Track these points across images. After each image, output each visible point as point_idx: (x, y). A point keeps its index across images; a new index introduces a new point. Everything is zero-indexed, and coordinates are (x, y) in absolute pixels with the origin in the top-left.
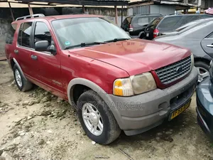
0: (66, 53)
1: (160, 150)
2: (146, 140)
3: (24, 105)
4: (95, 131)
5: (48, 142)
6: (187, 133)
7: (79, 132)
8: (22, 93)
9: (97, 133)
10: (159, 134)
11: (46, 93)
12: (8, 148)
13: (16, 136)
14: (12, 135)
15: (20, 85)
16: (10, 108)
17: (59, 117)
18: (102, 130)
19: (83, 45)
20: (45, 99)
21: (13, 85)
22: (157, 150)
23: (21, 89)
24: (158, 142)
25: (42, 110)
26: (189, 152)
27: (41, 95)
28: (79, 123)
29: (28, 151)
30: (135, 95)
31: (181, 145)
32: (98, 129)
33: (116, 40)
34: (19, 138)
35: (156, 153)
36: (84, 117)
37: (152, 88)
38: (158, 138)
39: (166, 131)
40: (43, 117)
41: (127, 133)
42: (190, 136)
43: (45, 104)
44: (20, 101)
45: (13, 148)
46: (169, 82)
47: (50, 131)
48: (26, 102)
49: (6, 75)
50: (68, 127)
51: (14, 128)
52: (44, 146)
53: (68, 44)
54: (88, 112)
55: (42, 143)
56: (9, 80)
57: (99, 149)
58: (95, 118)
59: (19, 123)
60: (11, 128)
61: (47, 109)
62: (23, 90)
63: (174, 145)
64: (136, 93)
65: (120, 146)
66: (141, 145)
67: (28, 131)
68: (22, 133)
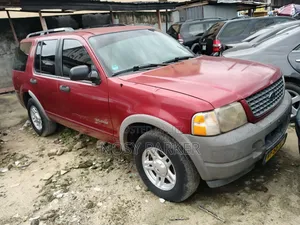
1: (254, 203)
2: (232, 192)
3: (49, 155)
4: (161, 185)
5: (99, 204)
6: (284, 179)
7: (138, 188)
8: (42, 139)
9: (165, 187)
10: (247, 183)
11: (77, 137)
12: (45, 216)
13: (51, 199)
14: (45, 198)
15: (39, 127)
16: (30, 161)
17: (105, 168)
18: (173, 183)
19: (136, 69)
20: (79, 144)
21: (26, 128)
22: (250, 204)
23: (40, 133)
24: (250, 194)
25: (78, 161)
26: (293, 204)
27: (71, 140)
28: (135, 174)
29: (75, 218)
30: (222, 133)
31: (279, 196)
32: (167, 181)
33: (177, 60)
34: (55, 201)
35: (249, 207)
36: (145, 167)
37: (242, 123)
38: (247, 188)
39: (255, 178)
40: (82, 170)
42: (289, 183)
43: (81, 152)
44: (43, 150)
45: (52, 216)
46: (262, 113)
47: (97, 189)
48: (53, 151)
49: (13, 114)
50: (120, 182)
51: (44, 188)
52: (95, 209)
53: (116, 69)
54: (151, 159)
55: (91, 205)
56: (18, 120)
57: (172, 208)
58: (163, 166)
59: (49, 181)
60: (40, 188)
61: (85, 159)
62: (44, 134)
63: (270, 196)
65: (199, 203)
66: (227, 199)
67: (66, 191)
68: (58, 193)
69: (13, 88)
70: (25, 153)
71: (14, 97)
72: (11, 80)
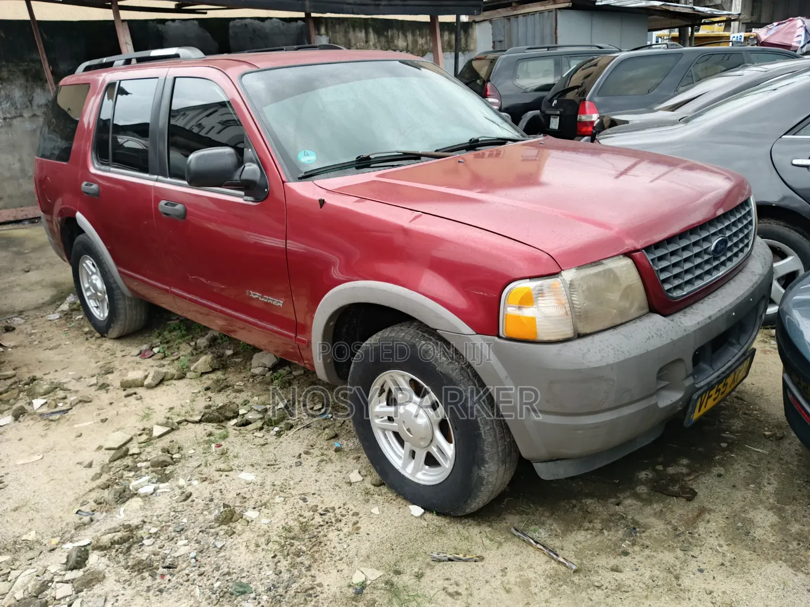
0: (307, 190)
1: (658, 527)
2: (602, 497)
3: (125, 385)
4: (416, 470)
5: (251, 514)
6: (740, 469)
7: (355, 477)
8: (108, 344)
9: (426, 477)
10: (643, 475)
11: (202, 342)
12: (106, 540)
13: (123, 496)
14: (107, 494)
15: (101, 314)
16: (72, 398)
17: (270, 423)
18: (447, 465)
19: (363, 163)
20: (204, 361)
21: (67, 315)
22: (646, 527)
23: (102, 330)
24: (648, 502)
25: (201, 404)
26: (758, 533)
27: (185, 350)
28: (350, 443)
29: (183, 548)
30: (580, 336)
31: (726, 510)
32: (431, 461)
34: (135, 503)
35: (644, 538)
36: (377, 423)
37: (633, 312)
38: (642, 489)
39: (666, 465)
40: (210, 427)
41: (544, 471)
42: (754, 480)
43: (208, 380)
44: (109, 372)
45: (122, 541)
46: (687, 289)
47: (248, 476)
48: (134, 375)
49: (33, 276)
50: (310, 462)
51: (105, 468)
52: (239, 526)
55: (229, 517)
56: (46, 295)
58: (423, 420)
59: (122, 452)
60: (96, 469)
61: (220, 400)
62: (114, 332)
63: (702, 511)
64: (583, 330)
65: (513, 520)
66: (587, 515)
67: (164, 478)
68: (144, 484)
69: (35, 211)
70: (61, 377)
71: (39, 234)
72: (30, 186)
